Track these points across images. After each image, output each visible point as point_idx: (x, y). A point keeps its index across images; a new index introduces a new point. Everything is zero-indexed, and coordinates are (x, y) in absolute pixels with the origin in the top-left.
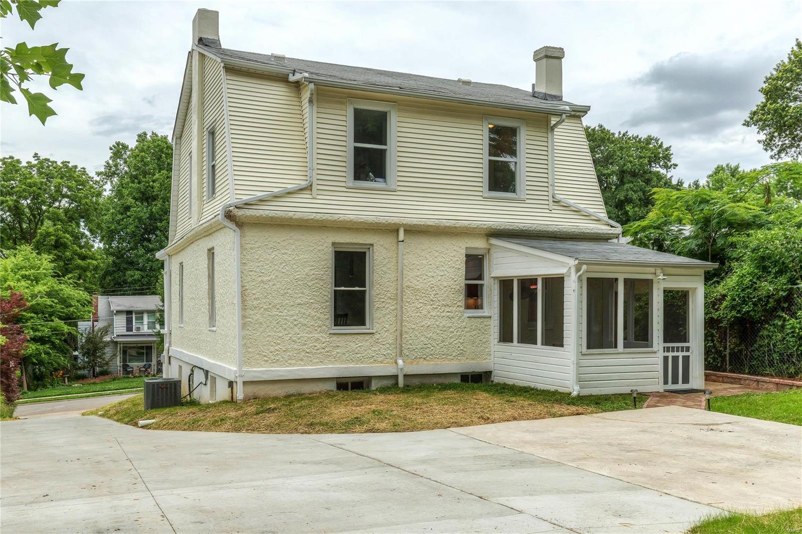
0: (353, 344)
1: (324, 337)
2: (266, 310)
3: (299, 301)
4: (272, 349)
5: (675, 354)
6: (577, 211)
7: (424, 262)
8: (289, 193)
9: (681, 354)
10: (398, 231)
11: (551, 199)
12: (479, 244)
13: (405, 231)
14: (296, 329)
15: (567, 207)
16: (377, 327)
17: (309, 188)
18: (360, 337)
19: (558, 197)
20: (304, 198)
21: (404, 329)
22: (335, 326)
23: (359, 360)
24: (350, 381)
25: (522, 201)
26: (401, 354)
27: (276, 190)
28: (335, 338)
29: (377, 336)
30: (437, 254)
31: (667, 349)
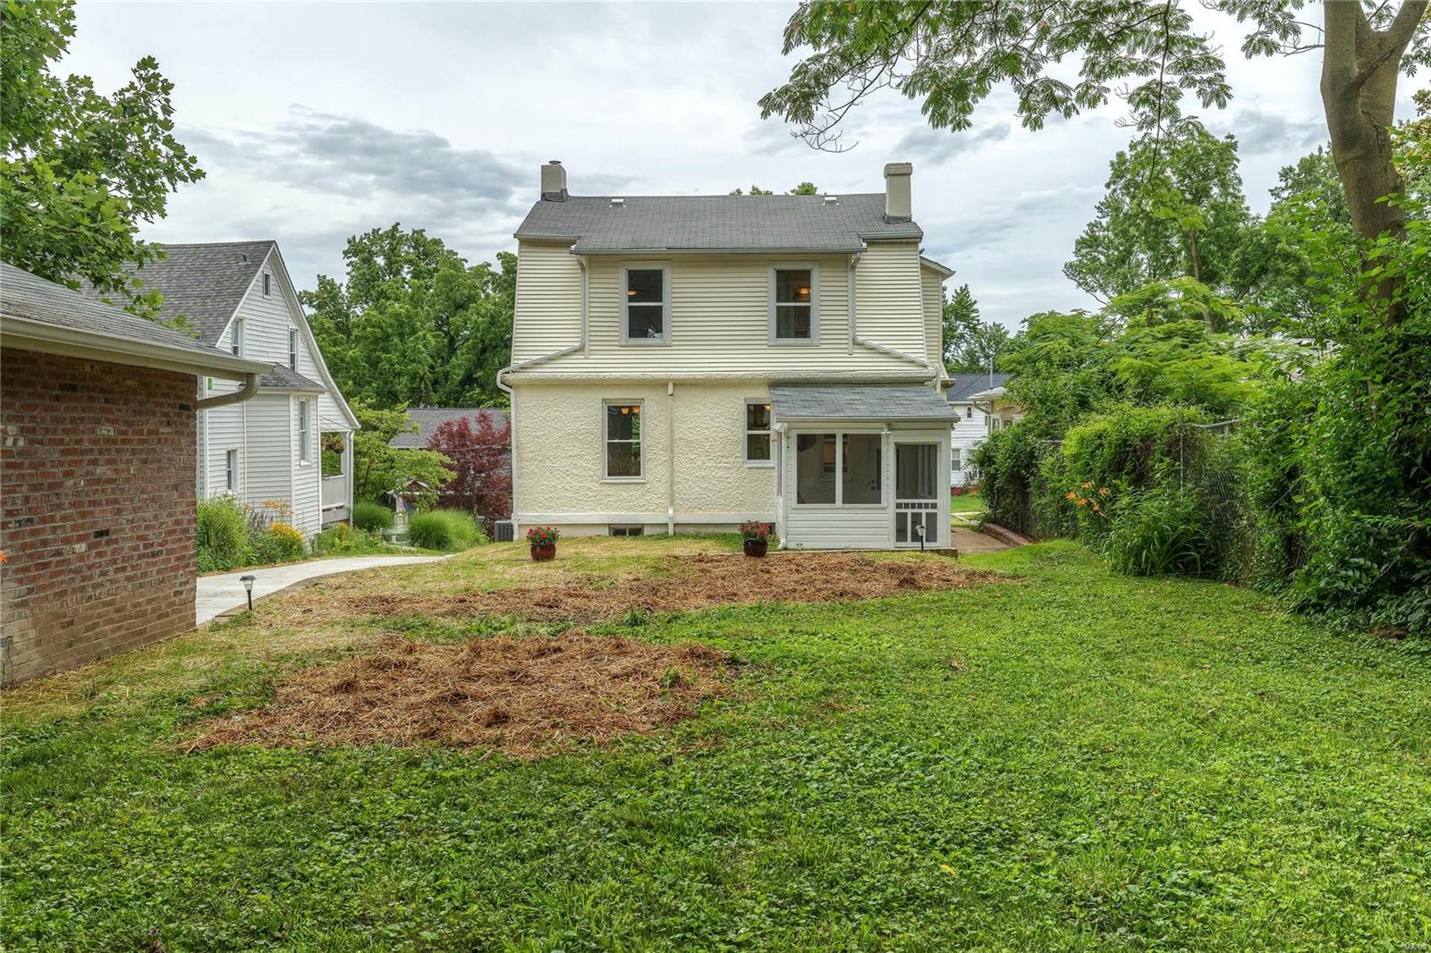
0: (624, 493)
1: (596, 487)
2: (540, 461)
3: (570, 453)
4: (546, 496)
5: (916, 511)
6: (886, 353)
7: (698, 414)
8: (563, 355)
9: (924, 511)
10: (667, 385)
11: (851, 342)
12: (761, 395)
13: (675, 385)
14: (568, 478)
15: (872, 349)
16: (648, 477)
17: (581, 349)
18: (631, 487)
19: (860, 339)
20: (578, 358)
21: (676, 479)
22: (609, 475)
23: (630, 508)
24: (627, 528)
25: (817, 346)
26: (672, 503)
27: (550, 353)
28: (606, 487)
29: (649, 486)
30: (711, 406)
31: (899, 506)
